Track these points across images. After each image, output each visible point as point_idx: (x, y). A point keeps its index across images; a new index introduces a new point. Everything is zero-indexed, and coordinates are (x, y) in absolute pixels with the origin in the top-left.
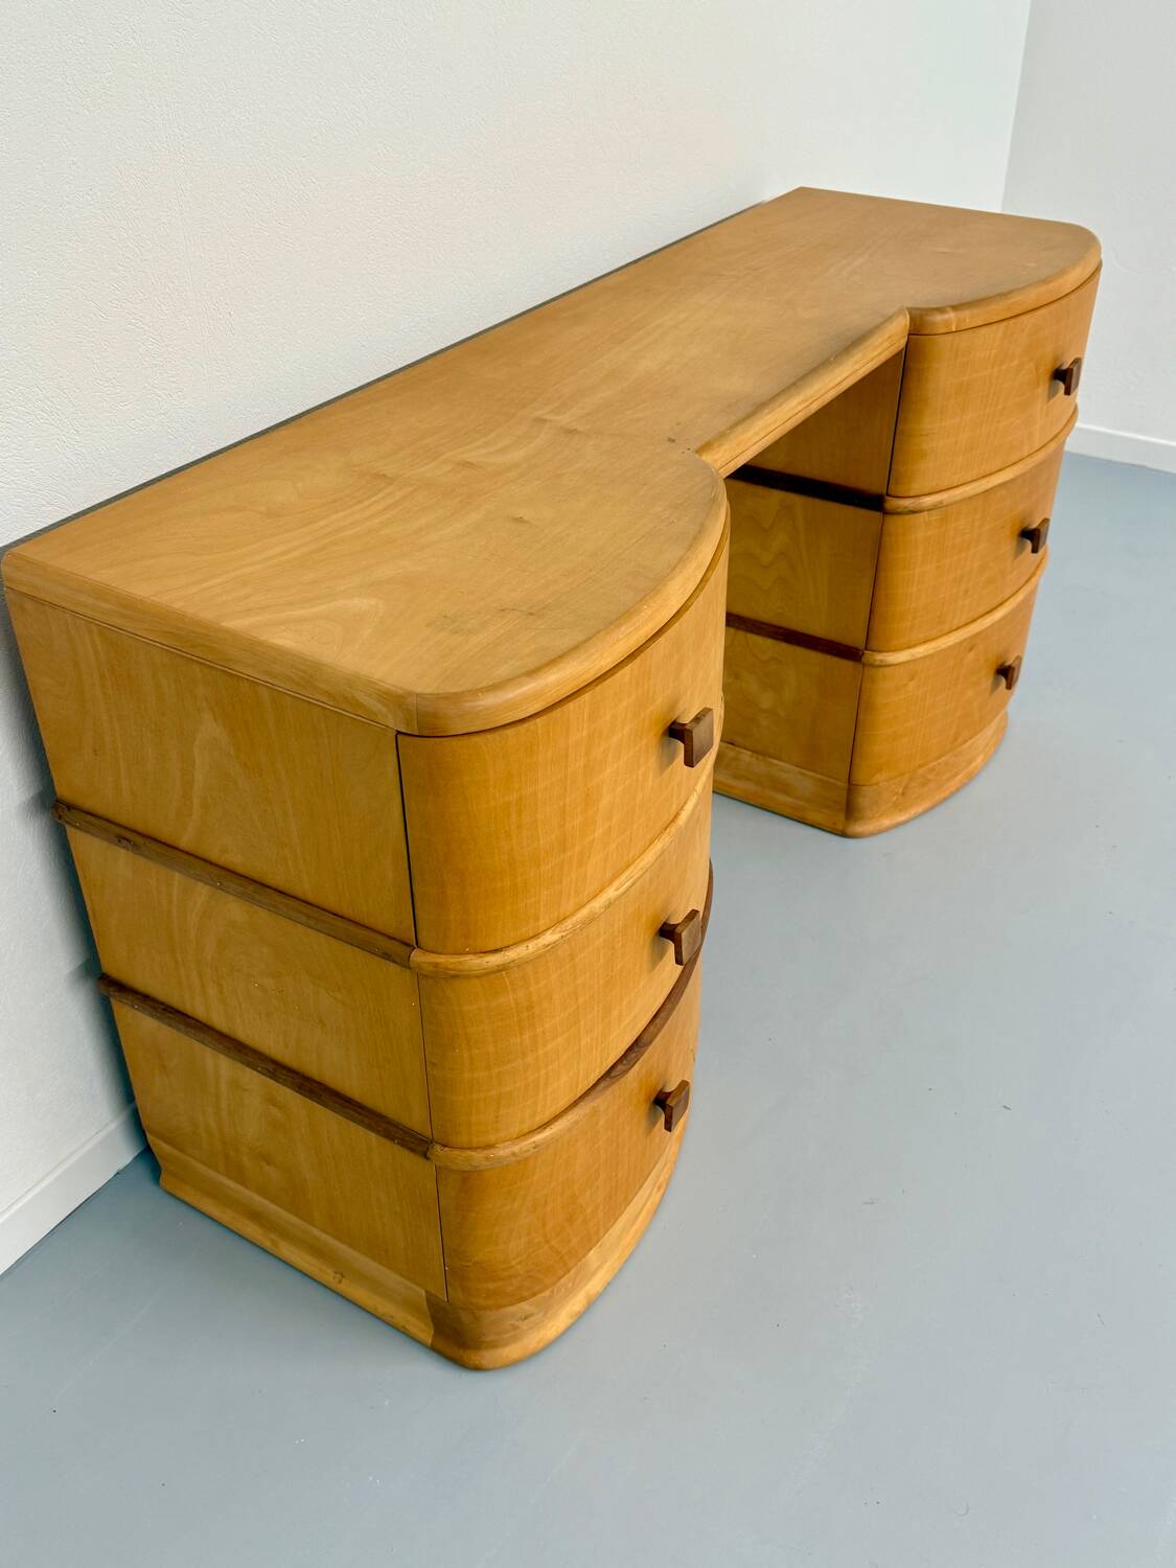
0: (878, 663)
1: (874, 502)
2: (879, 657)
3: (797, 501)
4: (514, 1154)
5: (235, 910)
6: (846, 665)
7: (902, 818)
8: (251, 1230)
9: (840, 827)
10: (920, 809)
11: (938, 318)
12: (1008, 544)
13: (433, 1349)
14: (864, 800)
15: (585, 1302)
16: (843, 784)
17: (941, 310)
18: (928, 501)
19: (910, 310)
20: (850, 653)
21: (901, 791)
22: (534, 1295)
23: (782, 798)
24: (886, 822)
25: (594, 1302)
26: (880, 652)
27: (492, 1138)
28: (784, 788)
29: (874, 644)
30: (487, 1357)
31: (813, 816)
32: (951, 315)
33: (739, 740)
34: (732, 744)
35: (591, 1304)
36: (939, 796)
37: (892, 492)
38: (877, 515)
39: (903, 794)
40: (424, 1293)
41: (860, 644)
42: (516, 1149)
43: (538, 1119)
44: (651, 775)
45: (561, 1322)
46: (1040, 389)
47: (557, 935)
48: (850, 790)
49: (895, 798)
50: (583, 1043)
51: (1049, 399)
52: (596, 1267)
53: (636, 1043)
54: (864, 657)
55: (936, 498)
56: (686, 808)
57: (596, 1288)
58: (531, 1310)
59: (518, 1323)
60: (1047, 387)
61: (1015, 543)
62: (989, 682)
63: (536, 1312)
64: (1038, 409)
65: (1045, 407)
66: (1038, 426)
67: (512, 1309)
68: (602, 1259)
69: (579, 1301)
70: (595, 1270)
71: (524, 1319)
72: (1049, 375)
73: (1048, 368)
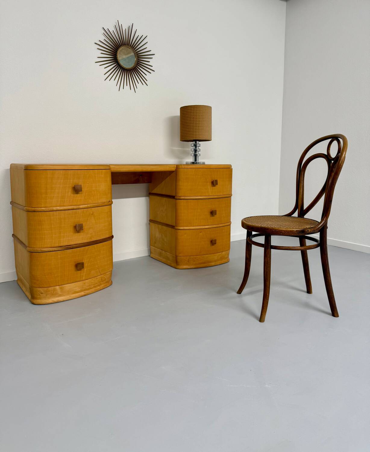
1: (174, 197)
2: (178, 228)
3: (167, 199)
6: (173, 230)
7: (189, 267)
9: (175, 267)
10: (194, 267)
11: (180, 166)
13: (31, 301)
14: (179, 260)
18: (182, 198)
19: (176, 165)
20: (173, 227)
21: (187, 260)
22: (43, 288)
24: (184, 267)
28: (168, 259)
29: (177, 225)
30: (35, 301)
31: (172, 265)
32: (183, 166)
36: (199, 266)
37: (177, 196)
38: (175, 200)
39: (188, 261)
40: (29, 286)
41: (174, 225)
43: (42, 246)
44: (70, 193)
45: (50, 301)
46: (208, 184)
47: (45, 209)
48: (176, 257)
49: (186, 261)
50: (53, 236)
51: (212, 187)
52: (60, 294)
53: (69, 245)
54: (175, 228)
55: (184, 197)
56: (83, 206)
57: (61, 300)
58: (43, 292)
59: (40, 294)
60: (211, 184)
61: (209, 213)
62: (209, 243)
63: (44, 293)
64: (209, 187)
65: (211, 188)
66: (210, 191)
67: (39, 289)
68: (62, 294)
69: (56, 299)
70: (60, 295)
71: (42, 293)
72: (210, 182)
73: (210, 180)
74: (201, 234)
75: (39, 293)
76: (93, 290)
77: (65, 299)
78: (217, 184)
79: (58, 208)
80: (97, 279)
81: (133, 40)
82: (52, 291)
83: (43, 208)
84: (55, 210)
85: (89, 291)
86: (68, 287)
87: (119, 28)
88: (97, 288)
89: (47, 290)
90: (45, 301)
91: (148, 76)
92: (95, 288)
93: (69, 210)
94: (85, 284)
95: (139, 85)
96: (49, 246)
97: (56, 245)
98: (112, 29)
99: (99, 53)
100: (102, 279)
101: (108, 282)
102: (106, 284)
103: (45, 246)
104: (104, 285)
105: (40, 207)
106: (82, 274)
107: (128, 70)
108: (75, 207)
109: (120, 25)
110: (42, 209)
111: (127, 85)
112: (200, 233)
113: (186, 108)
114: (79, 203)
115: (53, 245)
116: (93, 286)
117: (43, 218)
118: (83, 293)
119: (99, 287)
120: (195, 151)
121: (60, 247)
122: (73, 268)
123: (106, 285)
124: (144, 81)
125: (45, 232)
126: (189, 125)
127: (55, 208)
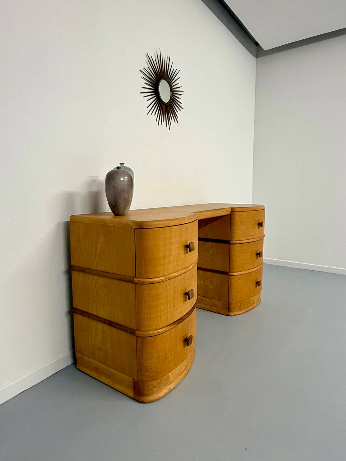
0: (232, 275)
1: (228, 242)
2: (232, 274)
3: (214, 244)
4: (153, 333)
5: (101, 280)
6: (226, 276)
7: (240, 313)
8: (95, 375)
9: (227, 314)
10: (244, 311)
11: (236, 209)
12: (255, 256)
13: (133, 399)
14: (232, 307)
15: (169, 390)
16: (227, 303)
17: (236, 208)
18: (237, 242)
19: (231, 208)
20: (226, 273)
21: (239, 306)
22: (157, 379)
23: (215, 308)
24: (237, 313)
25: (172, 391)
26: (232, 272)
27: (149, 329)
28: (215, 306)
29: (230, 271)
30: (145, 399)
31: (221, 312)
32: (238, 209)
33: (206, 296)
34: (204, 297)
35: (170, 391)
36: (248, 310)
37: (231, 240)
38: (229, 245)
39: (240, 307)
40: (132, 379)
41: (227, 271)
42: (154, 332)
43: (158, 326)
44: (183, 253)
45: (162, 393)
46: (255, 226)
47: (163, 278)
48: (228, 304)
50: (169, 311)
51: (258, 228)
52: (172, 380)
53: (180, 319)
54: (229, 274)
55: (239, 242)
57: (171, 388)
58: (156, 384)
59: (153, 388)
60: (257, 226)
62: (254, 285)
63: (157, 386)
64: (256, 229)
65: (258, 230)
66: (256, 233)
67: (151, 383)
70: (171, 382)
71: (154, 387)
72: (257, 224)
73: (256, 222)
74: (250, 277)
77: (175, 386)
79: (175, 274)
82: (165, 380)
83: (162, 278)
84: (172, 277)
86: (176, 371)
87: (160, 58)
89: (161, 381)
90: (157, 396)
91: (179, 114)
93: (181, 275)
96: (164, 325)
99: (143, 83)
103: (161, 326)
105: (158, 276)
107: (165, 104)
108: (186, 270)
110: (161, 279)
114: (187, 265)
115: (168, 323)
117: (160, 290)
121: (174, 323)
122: (182, 345)
124: (176, 118)
125: (162, 307)
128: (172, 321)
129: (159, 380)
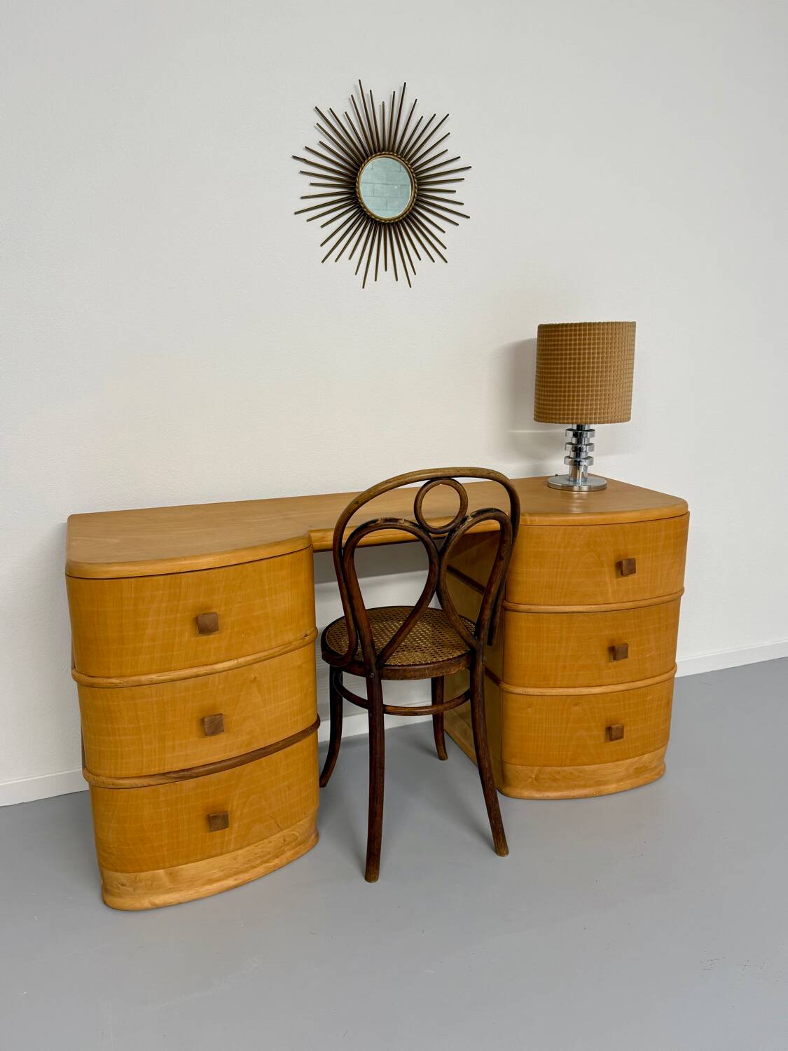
0: (506, 690)
4: (103, 782)
7: (539, 797)
10: (552, 795)
12: (600, 652)
18: (522, 607)
21: (534, 777)
22: (125, 872)
24: (526, 793)
26: (507, 683)
27: (98, 772)
29: (505, 679)
36: (569, 793)
37: (506, 599)
39: (536, 779)
44: (187, 634)
45: (146, 903)
46: (606, 569)
47: (118, 681)
49: (530, 780)
50: (145, 747)
51: (617, 577)
52: (171, 886)
53: (188, 770)
54: (500, 685)
55: (528, 607)
56: (224, 663)
57: (171, 900)
58: (124, 881)
59: (120, 886)
60: (613, 569)
61: (606, 652)
62: (601, 733)
63: (128, 884)
64: (607, 579)
65: (615, 581)
66: (610, 591)
67: (115, 874)
68: (174, 886)
69: (160, 899)
70: (170, 889)
71: (123, 885)
72: (613, 563)
73: (610, 559)
74: (576, 708)
75: (115, 882)
76: (261, 869)
77: (182, 899)
78: (633, 571)
79: (154, 677)
80: (270, 842)
81: (405, 132)
82: (148, 880)
83: (114, 680)
84: (147, 682)
85: (247, 874)
86: (189, 869)
87: (363, 101)
88: (271, 864)
89: (136, 878)
90: (129, 903)
91: (449, 235)
92: (267, 864)
93: (184, 679)
94: (235, 859)
95: (423, 264)
96: (133, 772)
97: (153, 769)
98: (342, 108)
99: (304, 185)
100: (284, 840)
101: (303, 842)
102: (297, 849)
103: (124, 773)
104: (292, 852)
106: (226, 839)
107: (388, 224)
108: (202, 670)
109: (366, 92)
110: (111, 683)
111: (386, 270)
112: (576, 705)
113: (555, 331)
114: (213, 659)
115: (145, 772)
116: (259, 861)
117: (116, 703)
118: (230, 882)
119: (276, 861)
120: (577, 451)
121: (164, 774)
122: (201, 823)
123: (297, 853)
124: (437, 250)
125: (123, 737)
126: (561, 382)
127: (144, 678)
128: (157, 769)
129: (132, 876)
